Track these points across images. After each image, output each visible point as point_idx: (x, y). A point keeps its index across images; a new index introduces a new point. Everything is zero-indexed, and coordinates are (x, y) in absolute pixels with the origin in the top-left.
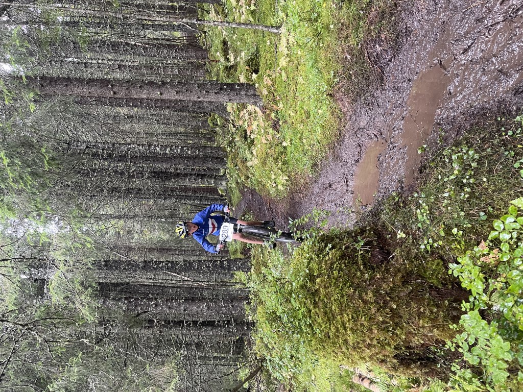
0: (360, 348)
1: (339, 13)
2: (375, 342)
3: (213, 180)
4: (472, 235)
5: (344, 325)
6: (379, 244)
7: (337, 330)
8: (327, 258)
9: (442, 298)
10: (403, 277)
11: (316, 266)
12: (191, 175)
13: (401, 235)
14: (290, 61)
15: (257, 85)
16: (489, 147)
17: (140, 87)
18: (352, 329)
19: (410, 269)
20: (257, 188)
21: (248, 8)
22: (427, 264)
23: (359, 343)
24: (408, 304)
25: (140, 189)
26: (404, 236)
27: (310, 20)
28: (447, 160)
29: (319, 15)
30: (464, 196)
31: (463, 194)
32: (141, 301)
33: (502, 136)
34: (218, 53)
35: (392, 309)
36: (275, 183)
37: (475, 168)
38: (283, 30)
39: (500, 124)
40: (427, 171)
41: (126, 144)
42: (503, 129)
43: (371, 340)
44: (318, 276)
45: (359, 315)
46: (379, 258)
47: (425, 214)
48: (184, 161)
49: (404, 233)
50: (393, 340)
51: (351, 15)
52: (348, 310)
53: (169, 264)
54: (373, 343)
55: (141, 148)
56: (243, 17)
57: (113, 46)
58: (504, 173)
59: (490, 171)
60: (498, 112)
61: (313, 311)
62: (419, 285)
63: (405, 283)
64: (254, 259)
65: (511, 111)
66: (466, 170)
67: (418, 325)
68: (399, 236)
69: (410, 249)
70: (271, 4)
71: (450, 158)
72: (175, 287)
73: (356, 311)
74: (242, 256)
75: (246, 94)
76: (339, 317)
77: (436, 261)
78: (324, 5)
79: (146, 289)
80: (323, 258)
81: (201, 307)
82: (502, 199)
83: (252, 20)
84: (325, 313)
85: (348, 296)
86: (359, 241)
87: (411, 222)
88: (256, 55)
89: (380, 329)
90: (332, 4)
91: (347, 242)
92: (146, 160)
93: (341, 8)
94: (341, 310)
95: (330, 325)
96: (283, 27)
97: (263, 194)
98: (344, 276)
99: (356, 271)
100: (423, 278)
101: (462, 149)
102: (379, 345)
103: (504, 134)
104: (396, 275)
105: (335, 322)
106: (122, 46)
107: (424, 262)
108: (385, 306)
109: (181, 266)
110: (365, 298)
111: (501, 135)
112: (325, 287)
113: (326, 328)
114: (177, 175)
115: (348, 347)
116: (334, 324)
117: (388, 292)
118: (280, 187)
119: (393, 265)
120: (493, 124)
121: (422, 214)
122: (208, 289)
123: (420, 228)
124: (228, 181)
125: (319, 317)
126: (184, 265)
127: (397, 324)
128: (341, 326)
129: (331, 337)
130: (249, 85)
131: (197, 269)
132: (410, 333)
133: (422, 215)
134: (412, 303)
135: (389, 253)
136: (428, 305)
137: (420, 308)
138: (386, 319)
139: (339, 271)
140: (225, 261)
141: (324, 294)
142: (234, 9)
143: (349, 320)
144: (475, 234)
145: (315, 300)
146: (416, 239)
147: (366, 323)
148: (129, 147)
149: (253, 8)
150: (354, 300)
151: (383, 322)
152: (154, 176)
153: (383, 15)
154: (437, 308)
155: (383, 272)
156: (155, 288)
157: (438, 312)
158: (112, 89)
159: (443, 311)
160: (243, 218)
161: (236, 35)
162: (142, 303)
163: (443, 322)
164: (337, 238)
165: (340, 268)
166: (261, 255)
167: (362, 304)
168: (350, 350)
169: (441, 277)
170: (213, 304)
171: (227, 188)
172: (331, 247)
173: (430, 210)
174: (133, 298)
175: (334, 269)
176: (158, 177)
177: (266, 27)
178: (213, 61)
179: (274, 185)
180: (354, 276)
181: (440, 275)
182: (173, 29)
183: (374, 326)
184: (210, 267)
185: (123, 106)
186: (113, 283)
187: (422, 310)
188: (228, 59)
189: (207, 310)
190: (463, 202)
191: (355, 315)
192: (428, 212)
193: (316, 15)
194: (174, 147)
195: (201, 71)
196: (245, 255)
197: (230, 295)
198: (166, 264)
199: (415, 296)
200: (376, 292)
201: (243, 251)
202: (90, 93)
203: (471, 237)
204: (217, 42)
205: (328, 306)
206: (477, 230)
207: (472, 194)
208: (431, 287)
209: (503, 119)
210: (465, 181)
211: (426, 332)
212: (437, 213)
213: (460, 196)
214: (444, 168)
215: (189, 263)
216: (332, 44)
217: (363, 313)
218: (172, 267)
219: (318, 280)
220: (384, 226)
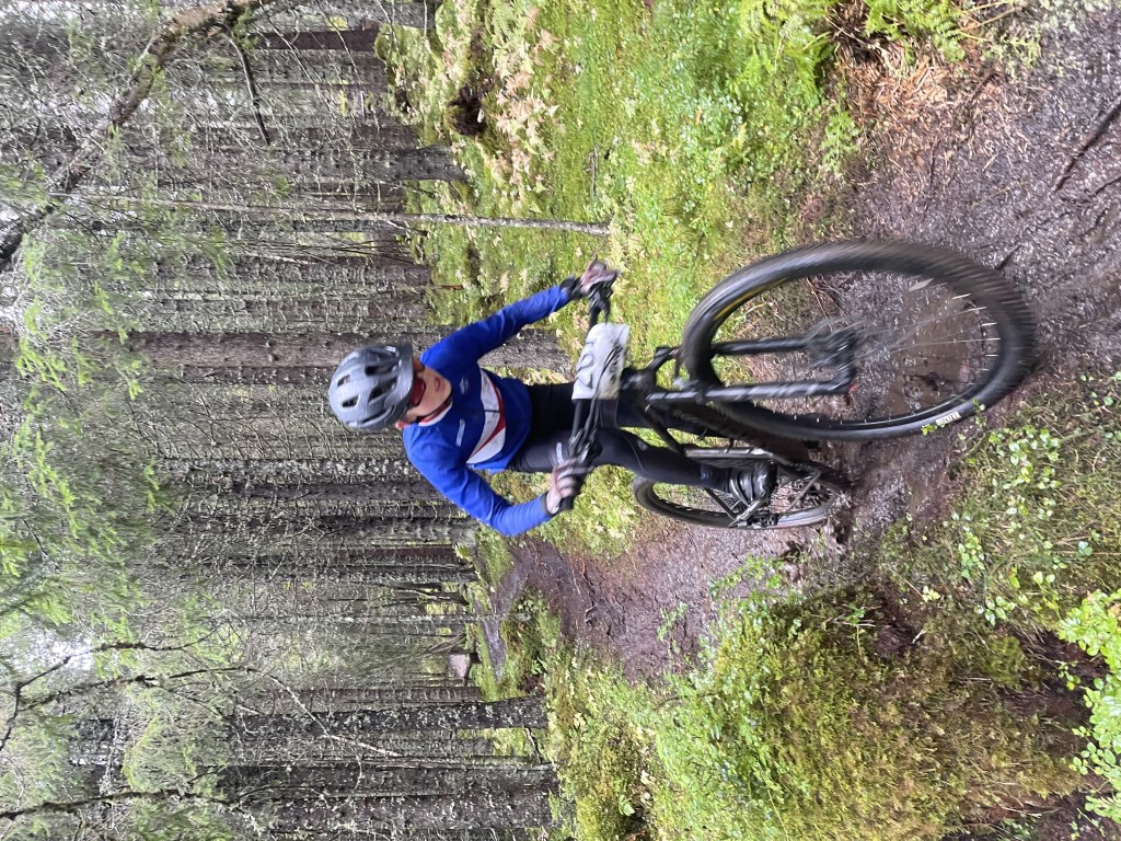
0: (881, 821)
1: (743, 201)
2: (910, 806)
3: (448, 529)
4: (1067, 586)
5: (847, 774)
6: (886, 616)
7: (836, 785)
8: (797, 646)
9: (1024, 711)
10: (949, 674)
11: (777, 663)
12: (400, 519)
13: (930, 595)
14: (629, 286)
15: (559, 332)
16: (1075, 427)
17: (327, 344)
18: (864, 782)
19: (960, 657)
20: (557, 538)
21: (529, 189)
22: (990, 646)
23: (877, 811)
24: (965, 726)
25: (290, 556)
26: (937, 596)
27: (678, 213)
28: (1002, 453)
29: (698, 204)
30: (1045, 514)
31: (1042, 511)
32: (310, 806)
33: (1095, 407)
34: (458, 272)
35: (936, 737)
36: (601, 524)
37: (1055, 463)
38: (614, 229)
39: (1086, 389)
40: (965, 475)
41: (273, 461)
42: (1094, 395)
43: (903, 801)
44: (784, 682)
45: (876, 752)
46: (893, 643)
47: (974, 552)
48: (390, 490)
49: (935, 590)
50: (943, 799)
51: (768, 205)
52: (853, 744)
53: (367, 719)
54: (907, 809)
55: (304, 466)
56: (517, 206)
57: (238, 265)
58: (1110, 470)
59: (1085, 469)
60: (1080, 366)
61: (783, 751)
62: (979, 688)
63: (954, 685)
64: (554, 697)
65: (1102, 364)
66: (1042, 467)
67: (989, 765)
68: (926, 598)
69: (954, 621)
70: (581, 182)
71: (1006, 450)
72: (381, 770)
73: (869, 745)
74: (522, 694)
75: (537, 350)
76: (837, 758)
77: (1006, 640)
78: (710, 188)
79: (320, 776)
80: (788, 647)
81: (444, 813)
82: (1113, 516)
83: (537, 209)
84: (808, 753)
85: (849, 717)
86: (853, 611)
87: (946, 569)
88: (550, 276)
89: (918, 779)
90: (726, 186)
91: (826, 616)
92: (310, 493)
93: (746, 193)
94: (839, 745)
95: (820, 776)
96: (611, 223)
97: (571, 551)
98: (835, 678)
99: (856, 668)
100: (985, 674)
101: (1025, 432)
102: (918, 812)
103: (1096, 403)
104: (934, 669)
105: (829, 770)
106: (258, 265)
107: (984, 642)
108: (922, 732)
109: (393, 720)
110: (884, 717)
111: (1091, 406)
112: (801, 703)
113: (811, 783)
114: (371, 522)
115: (858, 821)
116: (827, 774)
117: (926, 703)
118: (613, 532)
119: (924, 651)
120: (1074, 387)
121: (968, 551)
122: (455, 769)
123: (966, 580)
124: (480, 529)
125: (794, 762)
126: (399, 717)
127: (947, 767)
128: (843, 779)
129: (824, 800)
130: (543, 333)
131: (429, 725)
132: (973, 784)
133: (970, 554)
134: (972, 723)
135: (911, 633)
136: (1003, 725)
137: (989, 732)
138: (926, 758)
139: (825, 669)
140: (488, 704)
141: (801, 716)
142: (494, 191)
143: (857, 764)
144: (1072, 582)
145: (783, 730)
146: (961, 601)
147: (891, 768)
148: (281, 465)
149: (539, 188)
150: (861, 723)
151: (924, 765)
152: (320, 527)
153: (832, 206)
154: (1020, 731)
155: (908, 666)
156: (338, 773)
157: (1022, 737)
158: (270, 350)
159: (1030, 736)
160: (520, 607)
161: (498, 239)
162: (312, 810)
163: (1032, 757)
164: (805, 609)
165: (825, 662)
166: (572, 687)
167: (878, 731)
168: (861, 827)
169: (1019, 671)
170: (469, 804)
171: (478, 545)
172: (799, 625)
173: (982, 544)
174: (291, 800)
175: (815, 664)
176: (330, 529)
177: (579, 224)
178: (448, 287)
179: (600, 529)
180: (854, 678)
181: (1017, 667)
182: (356, 227)
183: (906, 773)
184: (455, 720)
185: (270, 383)
186: (247, 768)
187: (992, 735)
188: (478, 283)
189: (456, 819)
190: (1043, 525)
191: (867, 754)
192: (979, 548)
193: (693, 205)
194: (374, 462)
195: (416, 306)
196: (528, 691)
197: (503, 782)
198: (361, 718)
199: (973, 710)
200: (903, 704)
201: (524, 683)
202: (226, 359)
203: (1065, 588)
204: (454, 251)
205: (812, 739)
206: (1075, 575)
207: (1058, 512)
208: (1001, 691)
209: (1091, 379)
210: (1041, 486)
211: (1001, 779)
212: (997, 550)
213: (1038, 513)
214: (997, 468)
215: (409, 713)
216: (731, 256)
217: (883, 747)
218: (373, 724)
219: (785, 689)
220: (888, 584)
